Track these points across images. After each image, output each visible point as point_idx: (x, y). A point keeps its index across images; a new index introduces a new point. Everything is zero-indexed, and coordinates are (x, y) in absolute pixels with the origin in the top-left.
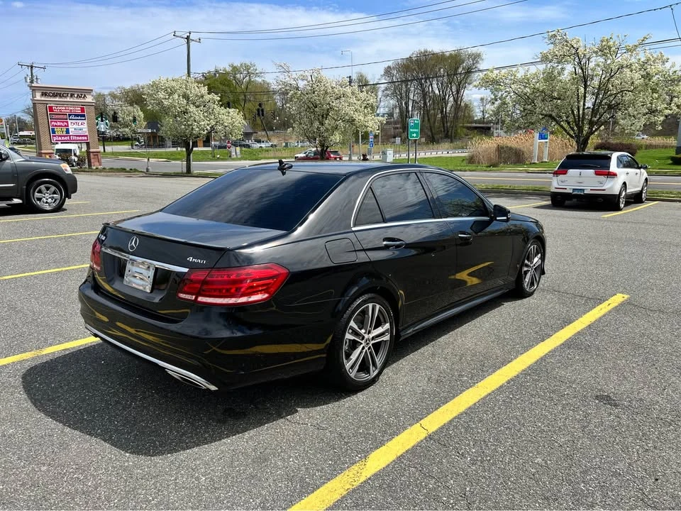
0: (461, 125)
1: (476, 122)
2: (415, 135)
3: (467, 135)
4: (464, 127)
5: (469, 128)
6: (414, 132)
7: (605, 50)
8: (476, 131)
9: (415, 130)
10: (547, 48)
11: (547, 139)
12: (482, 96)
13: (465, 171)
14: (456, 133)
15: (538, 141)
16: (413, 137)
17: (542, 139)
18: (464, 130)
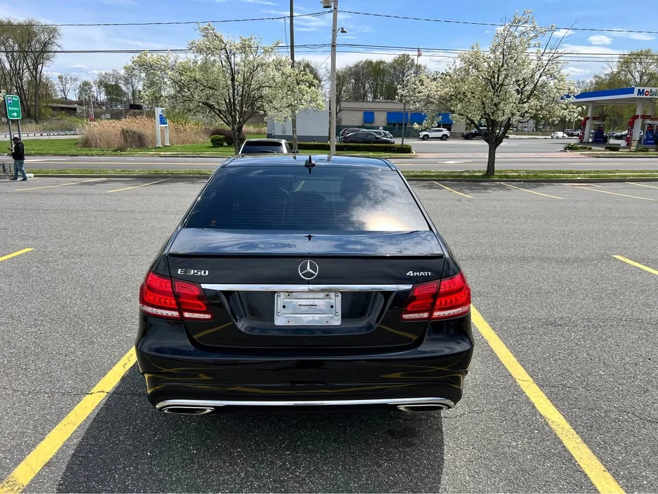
0: (44, 104)
1: (57, 101)
2: (15, 114)
3: (54, 116)
4: (47, 107)
5: (54, 109)
6: (13, 111)
7: (244, 48)
8: (64, 112)
9: (16, 109)
10: (199, 39)
11: (166, 123)
12: (60, 74)
13: (93, 156)
14: (40, 113)
15: (159, 126)
16: (14, 116)
17: (162, 124)
18: (50, 110)
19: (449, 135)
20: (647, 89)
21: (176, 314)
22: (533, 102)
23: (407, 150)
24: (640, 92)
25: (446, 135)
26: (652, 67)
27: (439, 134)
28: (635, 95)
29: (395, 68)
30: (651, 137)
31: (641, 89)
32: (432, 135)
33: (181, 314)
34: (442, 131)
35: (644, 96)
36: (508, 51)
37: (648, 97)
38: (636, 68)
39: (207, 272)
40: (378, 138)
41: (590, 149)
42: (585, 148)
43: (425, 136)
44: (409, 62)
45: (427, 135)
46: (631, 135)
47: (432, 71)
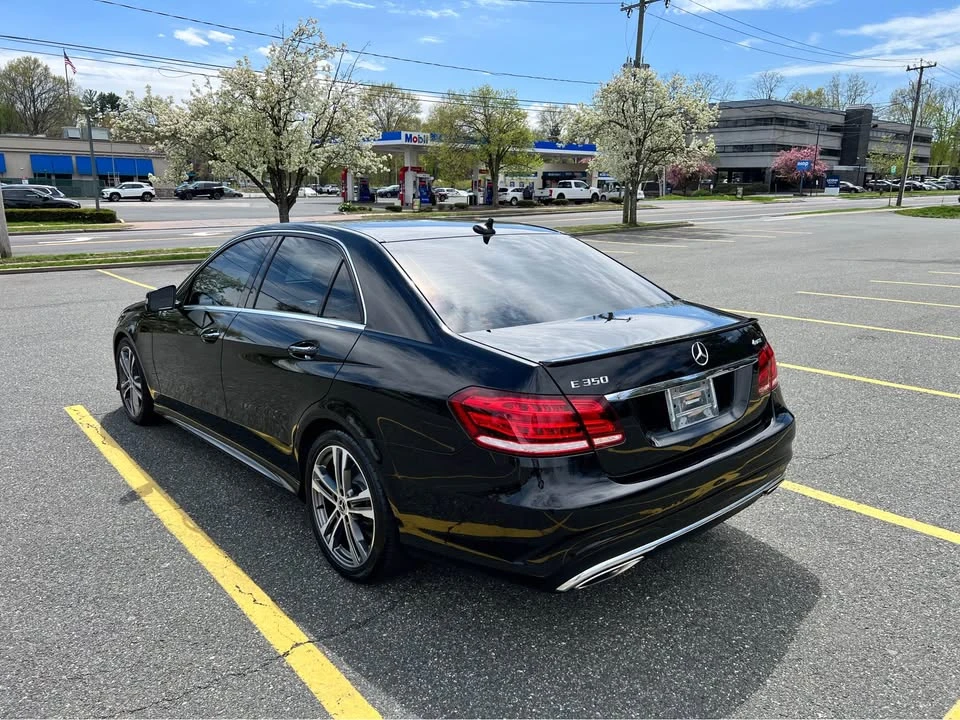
19: (153, 193)
20: (415, 134)
21: (583, 444)
22: (329, 147)
23: (108, 217)
24: (408, 138)
25: (149, 193)
26: (397, 106)
27: (139, 192)
28: (402, 141)
29: (13, 81)
30: (425, 194)
31: (409, 133)
32: (124, 192)
33: (591, 443)
34: (141, 186)
35: (413, 143)
36: (291, 72)
37: (417, 144)
38: (380, 106)
39: (606, 378)
40: (47, 199)
41: (370, 210)
42: (364, 209)
43: (112, 194)
44: (39, 70)
45: (117, 194)
46: (404, 191)
47: (84, 89)
